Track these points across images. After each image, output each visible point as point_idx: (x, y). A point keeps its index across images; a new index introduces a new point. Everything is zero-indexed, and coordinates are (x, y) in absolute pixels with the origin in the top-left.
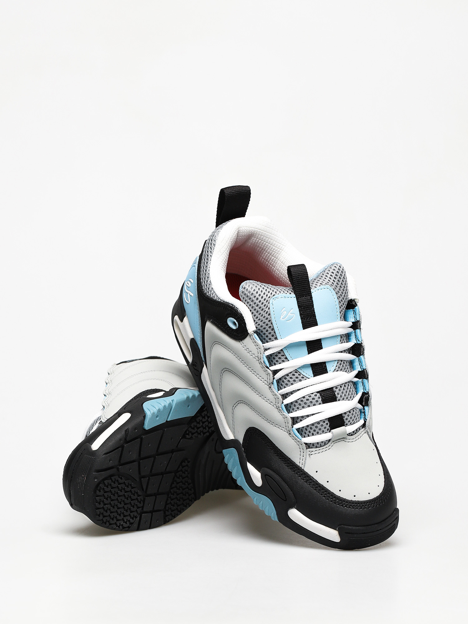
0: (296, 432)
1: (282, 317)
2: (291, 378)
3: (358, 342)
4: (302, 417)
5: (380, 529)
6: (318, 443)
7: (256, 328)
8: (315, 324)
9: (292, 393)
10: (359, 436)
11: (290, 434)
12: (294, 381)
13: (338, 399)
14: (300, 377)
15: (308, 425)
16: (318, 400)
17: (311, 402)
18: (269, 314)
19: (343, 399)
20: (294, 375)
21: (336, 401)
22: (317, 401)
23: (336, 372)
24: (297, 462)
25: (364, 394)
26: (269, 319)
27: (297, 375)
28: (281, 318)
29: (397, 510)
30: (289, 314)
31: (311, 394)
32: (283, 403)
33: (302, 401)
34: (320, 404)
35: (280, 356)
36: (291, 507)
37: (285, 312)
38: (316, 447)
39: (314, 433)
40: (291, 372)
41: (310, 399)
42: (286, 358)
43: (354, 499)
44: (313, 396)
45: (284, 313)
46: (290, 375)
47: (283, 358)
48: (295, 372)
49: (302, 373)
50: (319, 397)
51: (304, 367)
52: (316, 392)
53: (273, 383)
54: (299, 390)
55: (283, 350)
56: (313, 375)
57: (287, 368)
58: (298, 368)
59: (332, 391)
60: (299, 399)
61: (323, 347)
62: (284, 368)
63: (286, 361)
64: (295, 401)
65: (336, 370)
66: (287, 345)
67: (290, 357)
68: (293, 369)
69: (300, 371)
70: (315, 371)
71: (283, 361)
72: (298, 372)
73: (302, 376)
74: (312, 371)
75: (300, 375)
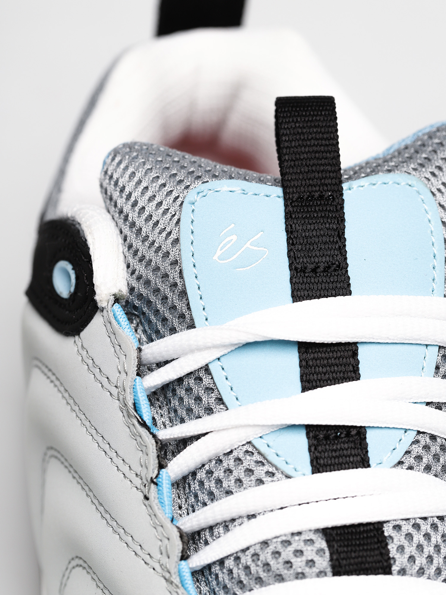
1: (219, 253)
2: (228, 471)
7: (132, 290)
8: (342, 288)
12: (239, 482)
13: (395, 568)
14: (259, 472)
16: (316, 558)
17: (289, 564)
18: (177, 241)
19: (421, 572)
20: (237, 461)
21: (387, 571)
22: (311, 563)
23: (402, 471)
26: (171, 258)
27: (249, 462)
28: (215, 257)
30: (248, 245)
31: (292, 534)
32: (184, 558)
33: (256, 556)
34: (321, 574)
37: (234, 238)
40: (231, 452)
41: (287, 553)
42: (220, 400)
44: (297, 544)
45: (228, 239)
47: (208, 399)
48: (247, 452)
49: (272, 457)
50: (320, 551)
51: (278, 433)
52: (317, 531)
53: (159, 487)
54: (254, 516)
55: (211, 367)
56: (308, 468)
57: (218, 431)
58: (260, 437)
59: (377, 535)
60: (248, 548)
61: (361, 372)
62: (207, 433)
63: (220, 410)
64: (232, 558)
65: (407, 465)
66: (229, 350)
67: (235, 396)
68: (241, 442)
69: (263, 449)
70: (318, 455)
71: (209, 411)
72: (256, 454)
73: (267, 468)
74: (310, 450)
75: (263, 464)
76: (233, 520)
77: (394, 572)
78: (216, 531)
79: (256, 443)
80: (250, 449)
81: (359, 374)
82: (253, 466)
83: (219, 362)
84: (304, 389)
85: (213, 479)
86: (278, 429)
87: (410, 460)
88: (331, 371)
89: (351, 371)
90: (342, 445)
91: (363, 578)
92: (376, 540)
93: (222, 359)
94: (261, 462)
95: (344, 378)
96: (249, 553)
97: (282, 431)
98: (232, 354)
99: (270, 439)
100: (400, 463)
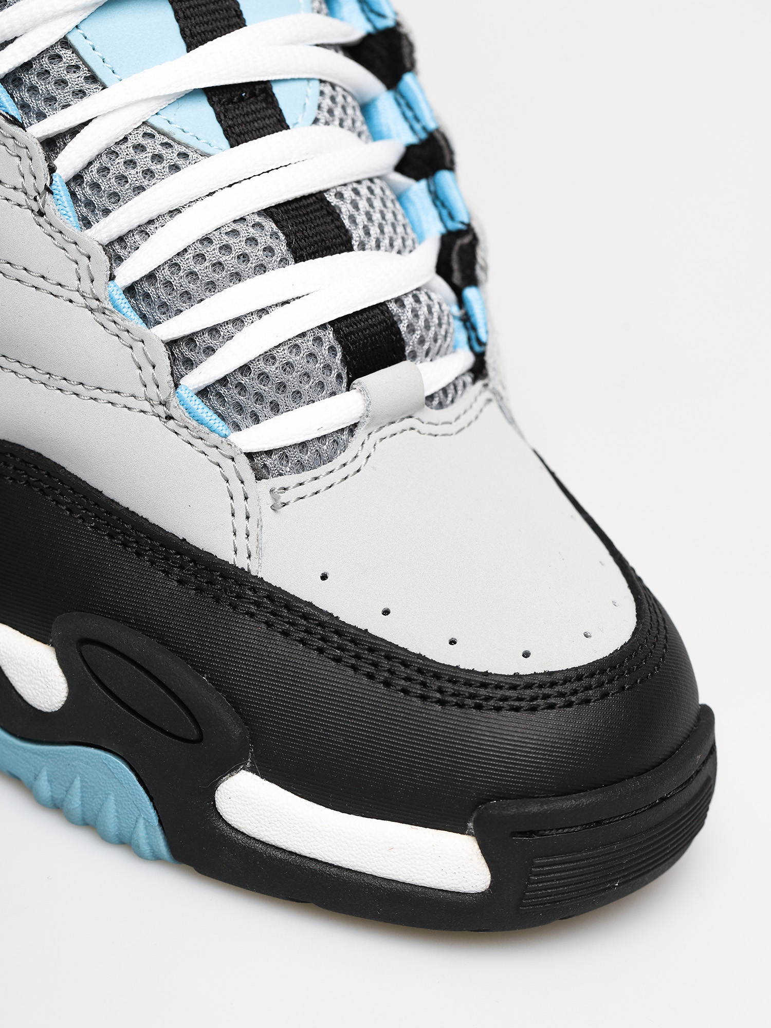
0: (198, 405)
2: (131, 163)
3: (382, 24)
4: (213, 330)
5: (663, 799)
6: (303, 446)
9: (144, 230)
10: (471, 415)
11: (169, 418)
12: (149, 173)
13: (355, 243)
14: (171, 156)
15: (245, 365)
16: (273, 245)
17: (244, 258)
20: (140, 148)
22: (269, 250)
24: (224, 553)
25: (448, 240)
27: (154, 147)
29: (706, 716)
31: (235, 221)
32: (112, 278)
33: (200, 257)
34: (283, 262)
35: (57, 70)
36: (228, 768)
38: (301, 467)
39: (281, 398)
40: (125, 139)
41: (238, 245)
42: (93, 78)
43: (526, 668)
44: (246, 231)
46: (127, 151)
47: (76, 80)
48: (146, 135)
49: (179, 136)
50: (274, 235)
51: (176, 105)
52: (259, 213)
53: (55, 196)
54: (178, 211)
55: (72, 39)
56: (225, 143)
57: (104, 115)
58: (156, 114)
59: (324, 207)
60: (185, 250)
61: (245, 16)
62: (90, 121)
63: (95, 90)
64: (166, 267)
65: (323, 121)
66: (89, 13)
67: (110, 68)
68: (135, 124)
69: (165, 127)
70: (230, 122)
71: (81, 94)
72: (157, 135)
73: (178, 149)
74: (220, 121)
75: (171, 146)
76: (151, 222)
77: (355, 247)
78: (130, 241)
79: (155, 121)
80: (149, 131)
81: (244, 19)
82: (160, 150)
83: (79, 30)
84: (190, 47)
85: (86, 184)
86: (175, 100)
87: (324, 116)
88: (213, 20)
89: (234, 17)
90: (252, 107)
91: (328, 258)
92: (325, 212)
93: (81, 26)
94: (166, 144)
95: (229, 26)
96: (189, 255)
97: (180, 102)
98: (92, 17)
99: (170, 114)
100: (316, 121)
